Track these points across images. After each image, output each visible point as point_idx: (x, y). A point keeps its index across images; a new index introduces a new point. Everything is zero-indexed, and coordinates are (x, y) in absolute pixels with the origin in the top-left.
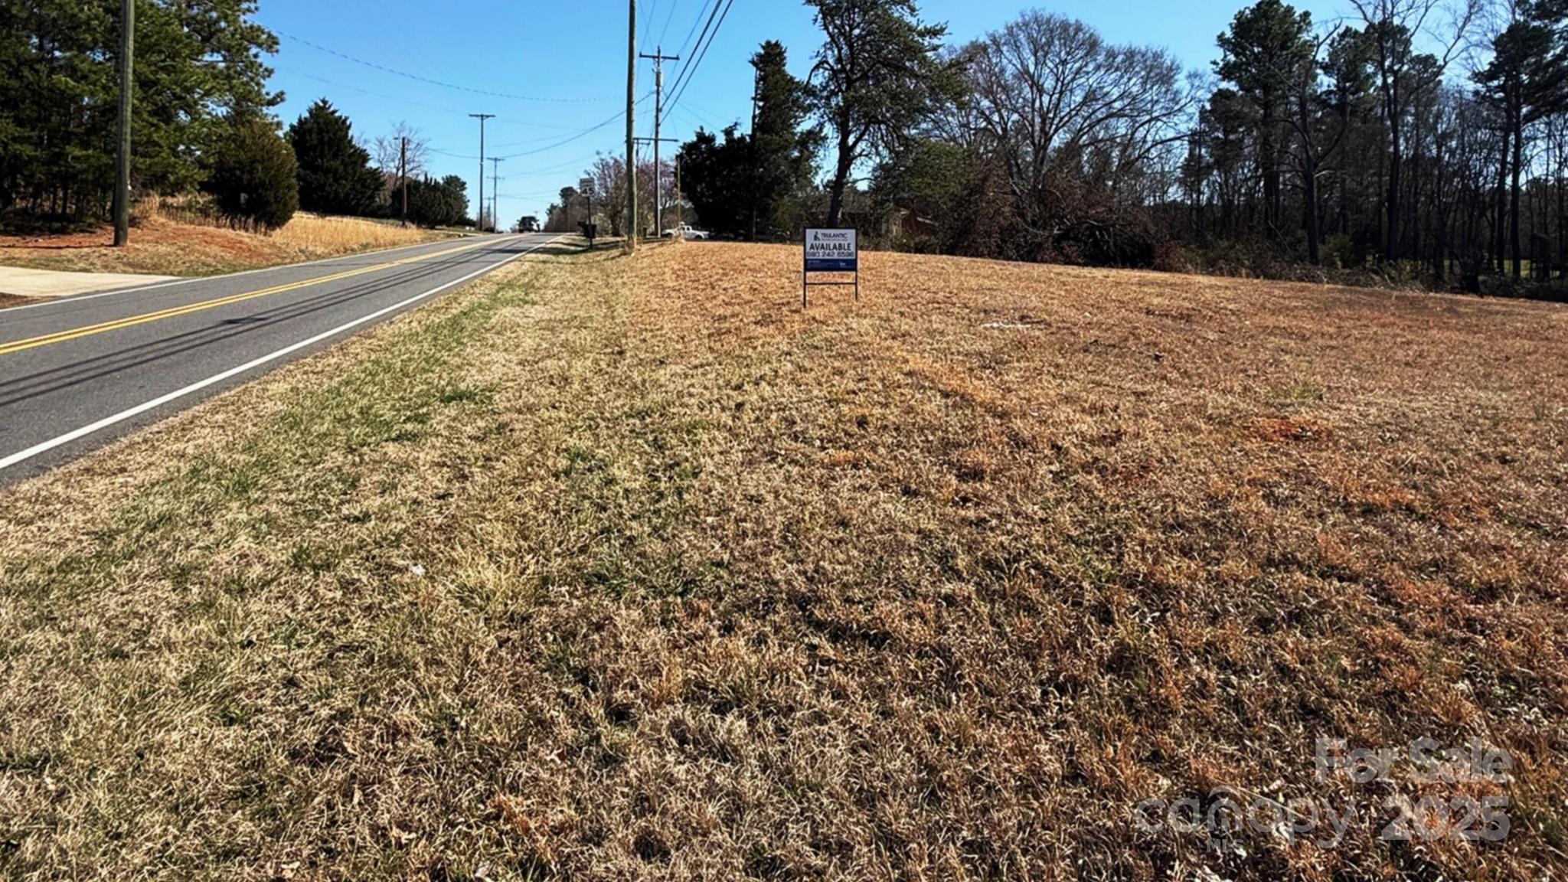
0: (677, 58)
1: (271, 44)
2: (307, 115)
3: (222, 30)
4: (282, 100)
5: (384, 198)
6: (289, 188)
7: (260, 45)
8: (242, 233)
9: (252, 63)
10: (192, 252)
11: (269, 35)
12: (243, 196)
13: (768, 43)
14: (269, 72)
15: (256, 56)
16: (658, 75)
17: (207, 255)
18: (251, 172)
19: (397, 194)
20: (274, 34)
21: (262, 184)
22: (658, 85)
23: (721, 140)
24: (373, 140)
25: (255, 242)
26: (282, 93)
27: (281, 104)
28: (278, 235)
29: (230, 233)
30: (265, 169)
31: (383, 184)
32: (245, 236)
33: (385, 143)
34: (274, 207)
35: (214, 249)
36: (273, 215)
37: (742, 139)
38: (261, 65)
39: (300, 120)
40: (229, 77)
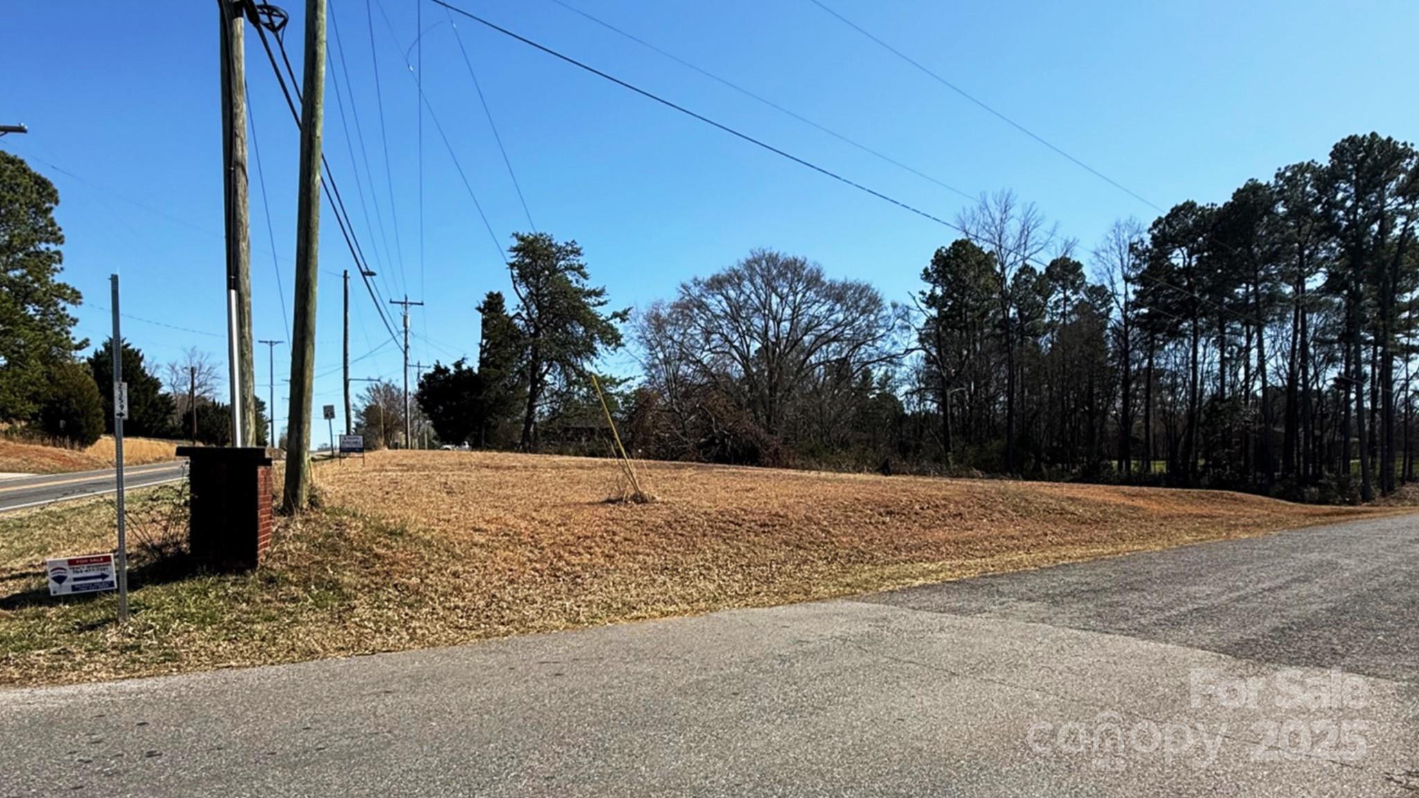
0: (422, 304)
1: (76, 297)
2: (103, 349)
3: (36, 289)
4: (88, 345)
5: (175, 420)
6: (98, 415)
7: (65, 299)
8: (63, 449)
9: (62, 316)
10: (33, 462)
11: (73, 291)
12: (62, 423)
13: (491, 293)
14: (75, 321)
15: (64, 309)
16: (405, 318)
17: (42, 463)
18: (67, 405)
19: (188, 417)
20: (78, 289)
21: (76, 413)
22: (405, 326)
23: (452, 370)
24: (166, 365)
25: (75, 456)
26: (87, 340)
27: (87, 349)
28: (89, 451)
29: (56, 450)
30: (78, 402)
31: (174, 407)
32: (66, 452)
33: (177, 368)
34: (85, 430)
35: (47, 461)
36: (84, 436)
37: (470, 370)
38: (68, 316)
39: (96, 353)
40: (43, 329)
